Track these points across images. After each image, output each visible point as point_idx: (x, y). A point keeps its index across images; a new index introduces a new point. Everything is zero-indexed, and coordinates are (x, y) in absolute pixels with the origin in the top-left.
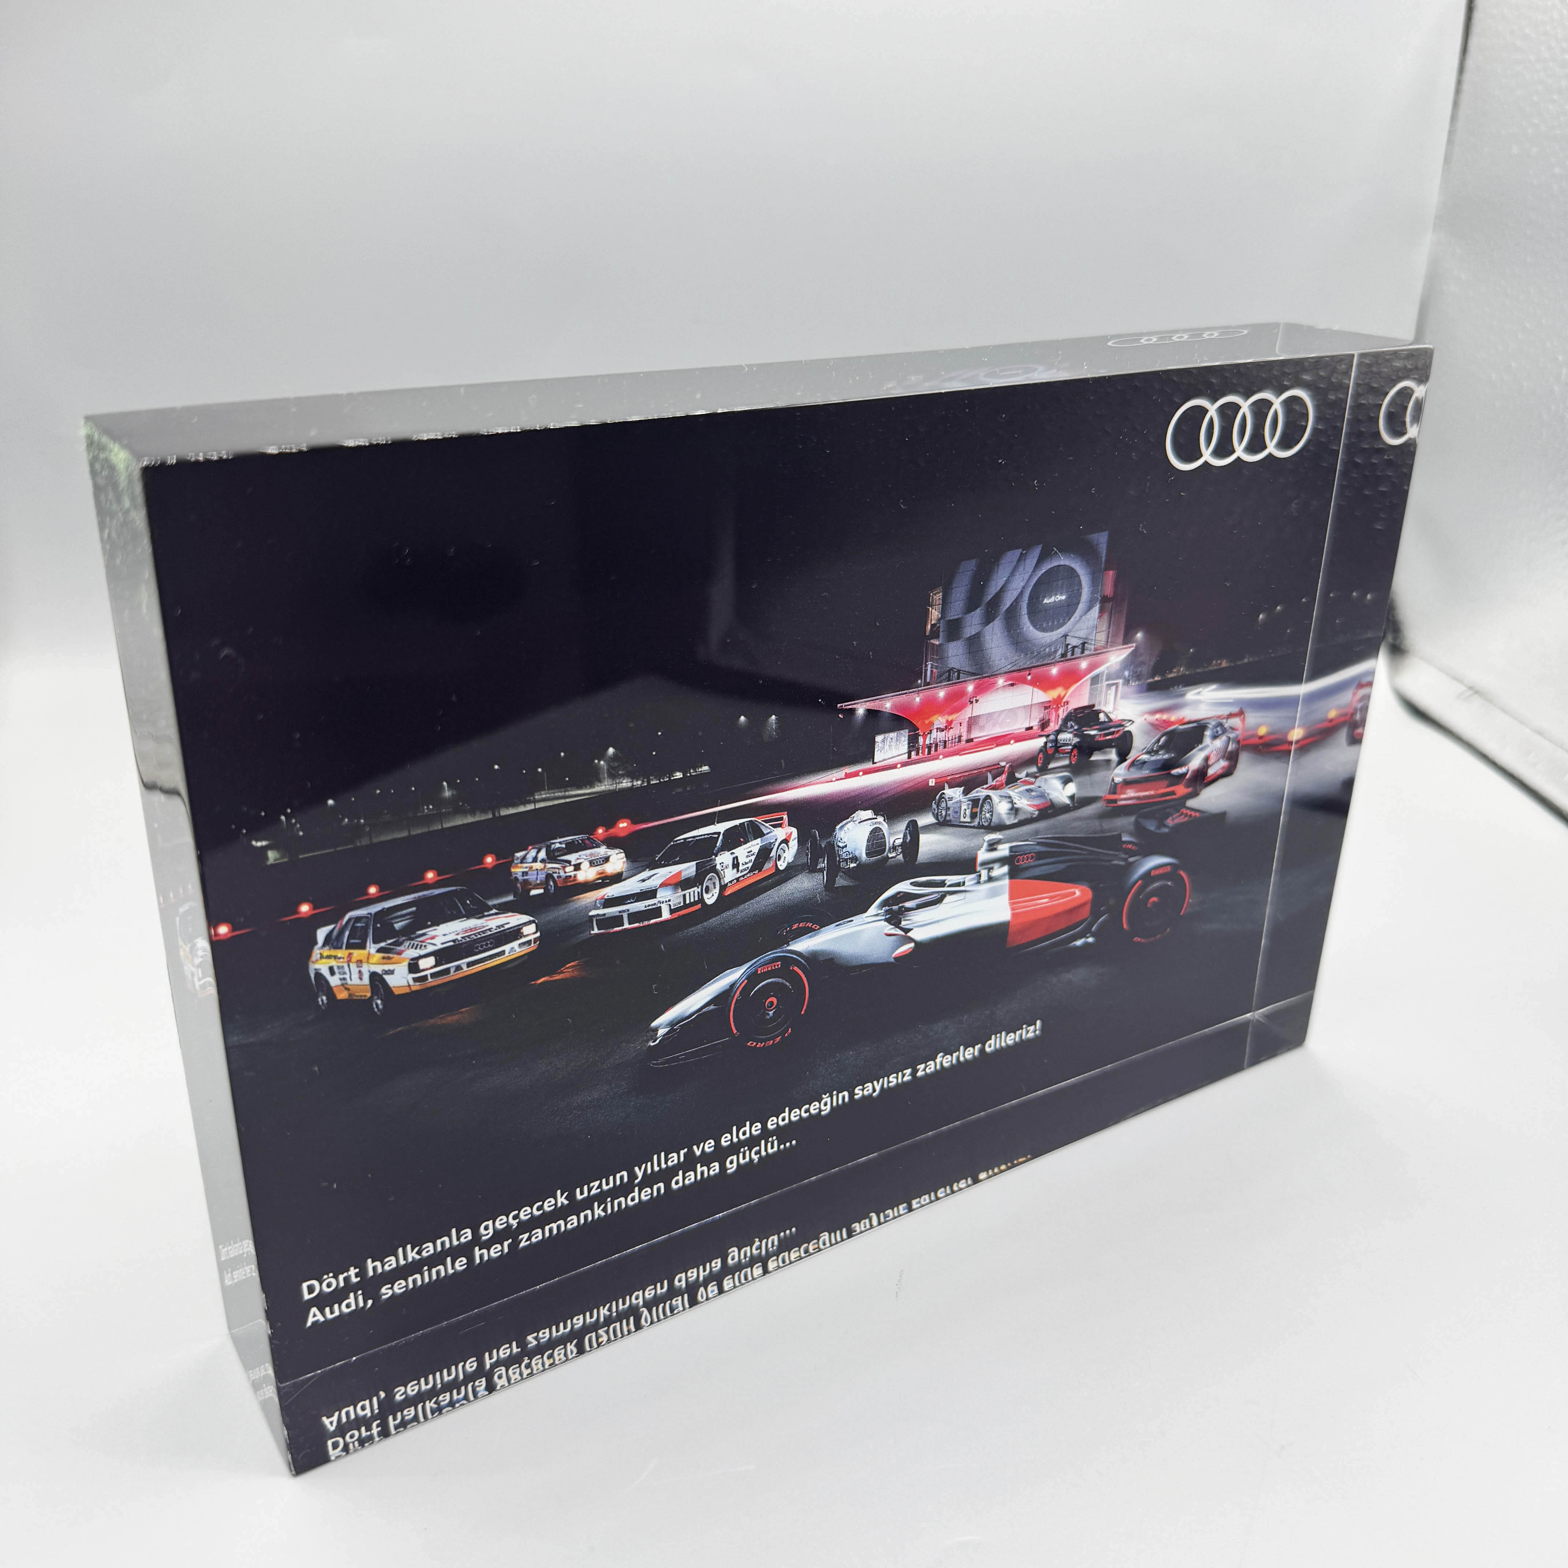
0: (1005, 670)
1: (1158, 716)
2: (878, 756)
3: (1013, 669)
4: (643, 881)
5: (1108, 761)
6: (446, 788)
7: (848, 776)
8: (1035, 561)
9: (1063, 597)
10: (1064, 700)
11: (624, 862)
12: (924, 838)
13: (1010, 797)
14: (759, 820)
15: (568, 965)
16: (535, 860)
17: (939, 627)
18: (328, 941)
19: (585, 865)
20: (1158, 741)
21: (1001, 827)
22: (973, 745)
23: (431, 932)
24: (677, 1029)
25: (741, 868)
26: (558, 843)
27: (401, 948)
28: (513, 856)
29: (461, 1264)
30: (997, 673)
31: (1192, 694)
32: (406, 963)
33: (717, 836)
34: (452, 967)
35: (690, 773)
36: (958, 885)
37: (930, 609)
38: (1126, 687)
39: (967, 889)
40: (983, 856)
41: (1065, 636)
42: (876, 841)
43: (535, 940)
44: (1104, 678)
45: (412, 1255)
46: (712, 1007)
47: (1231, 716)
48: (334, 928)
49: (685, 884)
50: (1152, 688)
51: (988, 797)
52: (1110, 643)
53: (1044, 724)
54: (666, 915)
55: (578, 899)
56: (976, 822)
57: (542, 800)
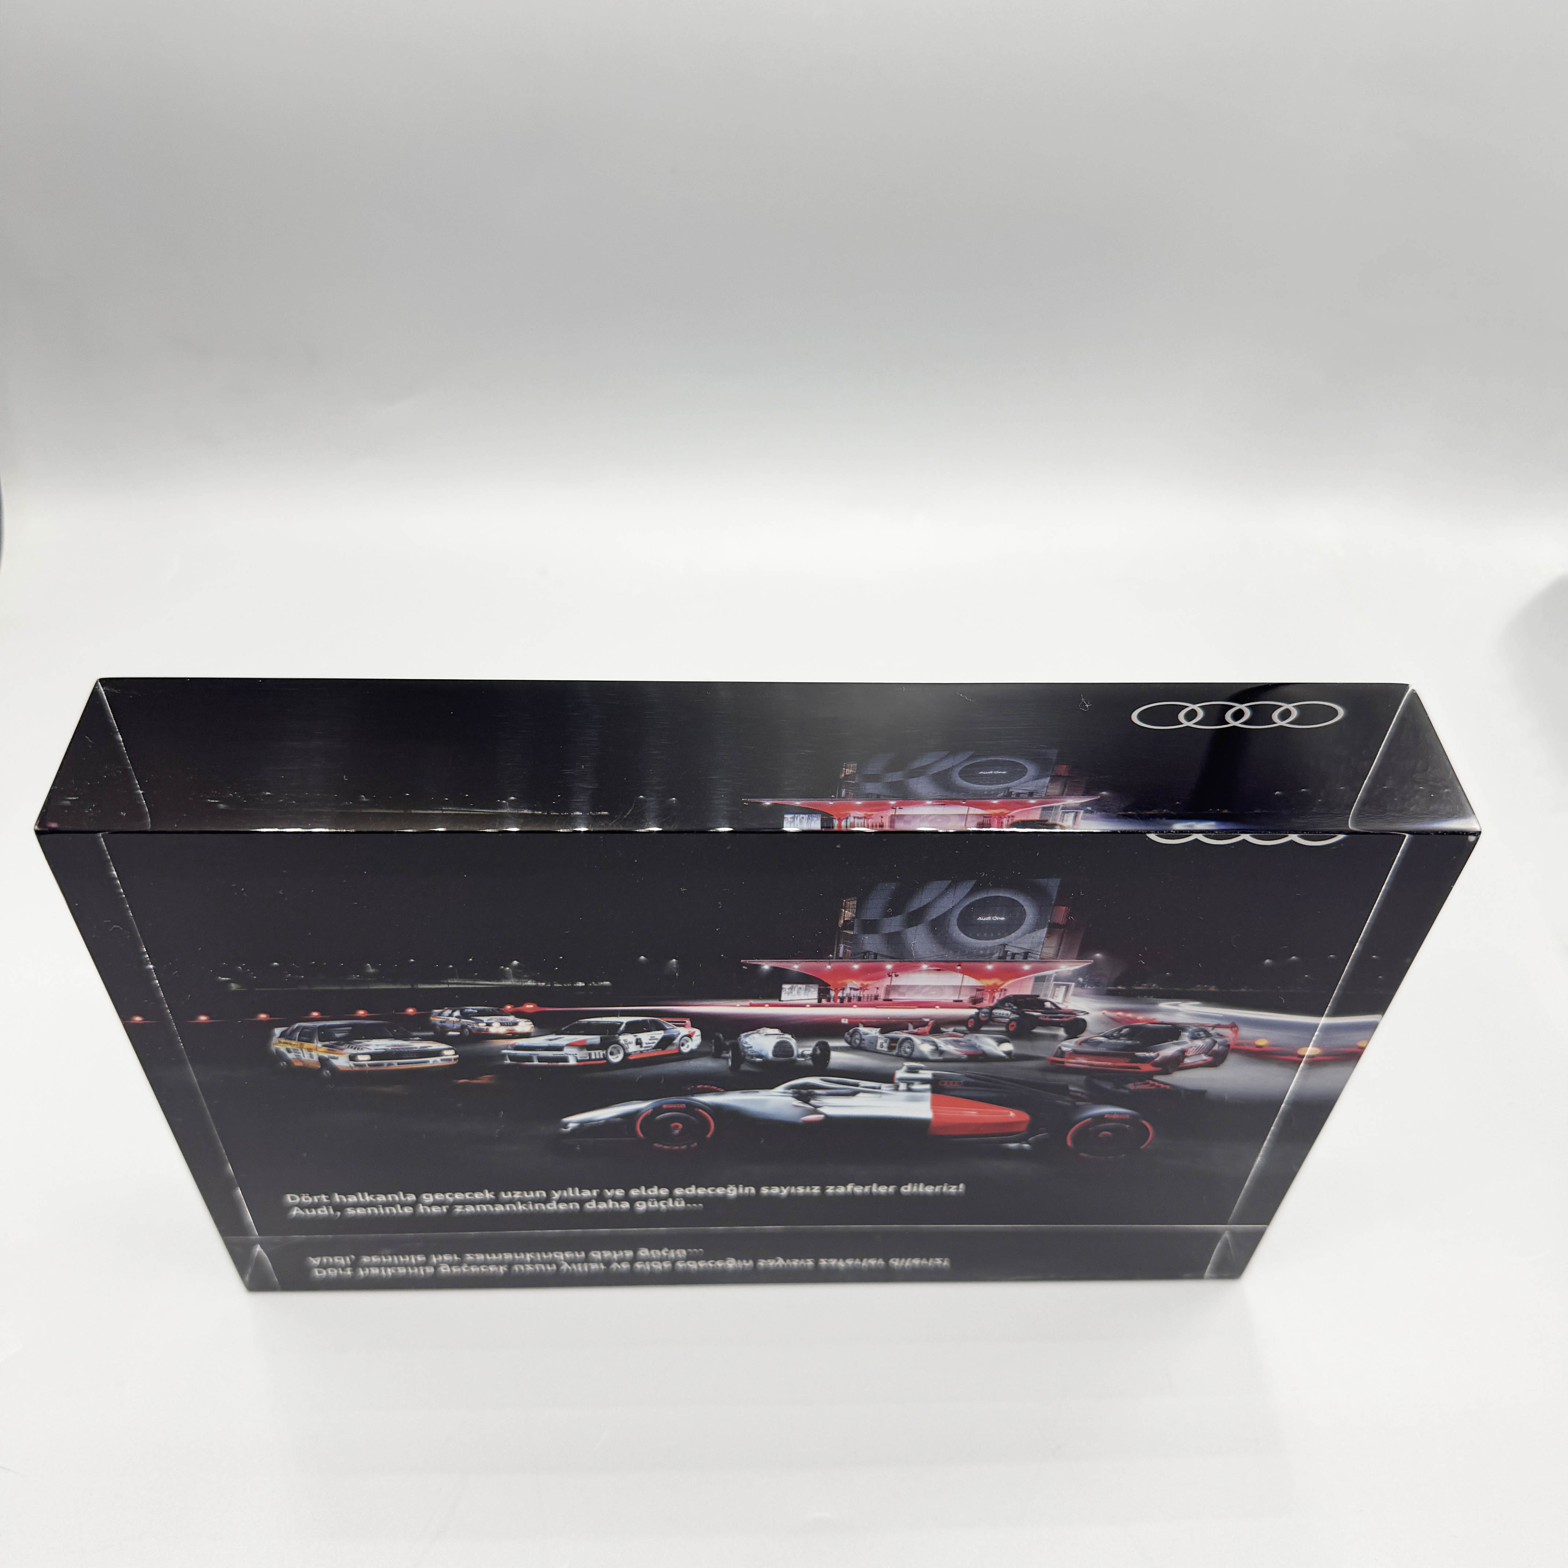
0: (932, 959)
1: (1120, 1013)
2: (785, 997)
3: (939, 960)
4: (551, 1040)
5: (1055, 1037)
6: (370, 967)
7: (751, 1005)
8: (967, 891)
9: (1003, 919)
10: (1002, 987)
11: (532, 1027)
12: (833, 1054)
13: (934, 1042)
14: (662, 1020)
15: (485, 1076)
16: (450, 1015)
17: (853, 923)
18: (282, 1035)
19: (497, 1024)
20: (1120, 1030)
21: (923, 1059)
22: (889, 1003)
23: (366, 1042)
24: (586, 1126)
25: (644, 1045)
26: (470, 1009)
27: (343, 1047)
28: (431, 1011)
29: (408, 1210)
30: (921, 960)
31: (1164, 1005)
32: (348, 1055)
33: (620, 1024)
34: (386, 1063)
35: (592, 984)
36: (874, 1088)
37: (843, 910)
38: (1079, 990)
39: (884, 1092)
40: (900, 1074)
41: (1004, 945)
42: (782, 1049)
43: (455, 1059)
44: (1052, 979)
45: (369, 1198)
46: (619, 1120)
47: (1218, 1026)
48: (287, 1029)
50: (1112, 994)
51: (907, 1039)
52: (1061, 955)
53: (975, 1001)
54: (572, 1062)
55: (491, 1042)
56: (895, 1052)
57: (454, 984)
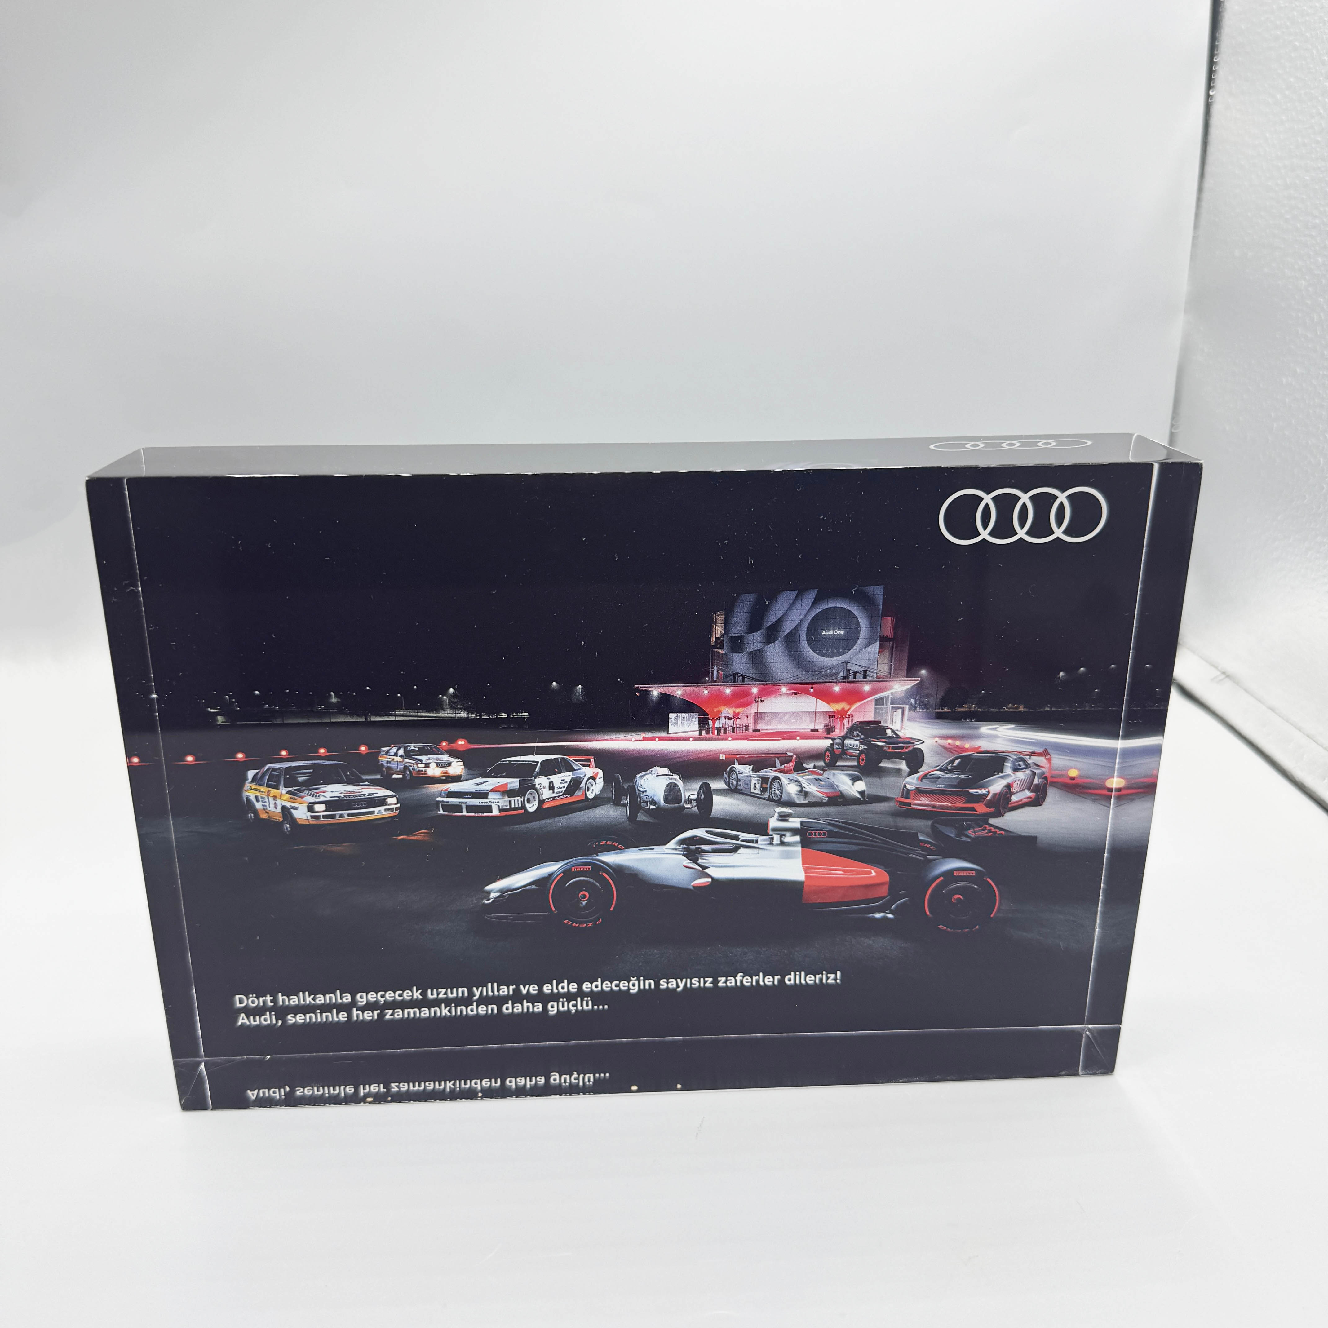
0: (788, 680)
1: (950, 741)
2: (672, 729)
3: (795, 681)
4: (478, 784)
5: (899, 771)
6: (333, 697)
7: (645, 739)
8: (811, 601)
9: (842, 632)
10: (849, 713)
11: (462, 769)
12: (716, 799)
13: (799, 782)
14: (570, 759)
15: (420, 831)
16: (396, 754)
17: (723, 640)
18: (254, 779)
19: (433, 765)
20: (952, 762)
21: (790, 804)
22: (758, 734)
23: (323, 788)
24: (506, 896)
25: (556, 790)
26: (412, 747)
27: (303, 794)
28: (380, 749)
29: (343, 1017)
30: (780, 682)
31: (986, 729)
32: (306, 805)
33: (535, 764)
34: (338, 814)
35: (513, 715)
36: (752, 841)
37: (714, 626)
38: (912, 713)
39: (760, 846)
40: (774, 823)
41: (846, 663)
42: (672, 792)
43: (397, 809)
44: (890, 701)
45: (309, 1000)
46: (534, 887)
47: (1033, 754)
48: (259, 772)
49: (511, 793)
50: (940, 717)
51: (776, 778)
52: (893, 674)
53: (829, 730)
54: (495, 812)
55: (428, 787)
56: (766, 795)
57: (401, 715)
